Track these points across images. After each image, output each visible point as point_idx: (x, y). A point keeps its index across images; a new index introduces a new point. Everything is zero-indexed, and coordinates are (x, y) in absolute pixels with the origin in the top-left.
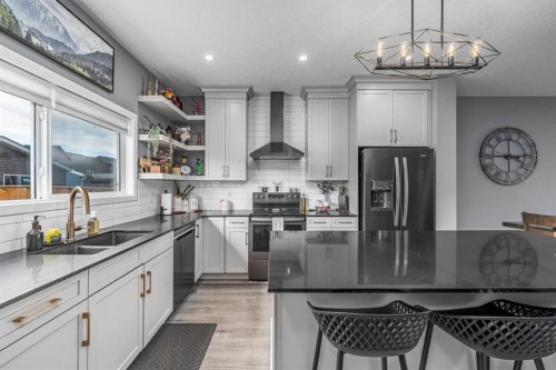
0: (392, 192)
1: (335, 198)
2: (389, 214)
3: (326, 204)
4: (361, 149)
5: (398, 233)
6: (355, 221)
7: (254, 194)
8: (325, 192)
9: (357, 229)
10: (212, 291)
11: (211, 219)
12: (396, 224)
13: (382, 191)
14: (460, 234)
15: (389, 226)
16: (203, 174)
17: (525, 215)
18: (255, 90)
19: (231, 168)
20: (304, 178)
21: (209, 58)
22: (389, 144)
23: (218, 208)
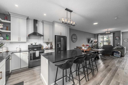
0: (61, 44)
1: (49, 46)
2: (60, 48)
3: (48, 47)
4: (55, 36)
5: (62, 51)
6: (54, 50)
7: (29, 45)
8: (47, 44)
9: (55, 52)
10: (17, 74)
11: (14, 53)
12: (61, 50)
13: (59, 44)
14: (70, 50)
15: (60, 50)
16: (10, 40)
17: (77, 47)
18: (29, 18)
19: (21, 38)
20: (42, 41)
21: (17, 6)
22: (60, 35)
23: (15, 50)
